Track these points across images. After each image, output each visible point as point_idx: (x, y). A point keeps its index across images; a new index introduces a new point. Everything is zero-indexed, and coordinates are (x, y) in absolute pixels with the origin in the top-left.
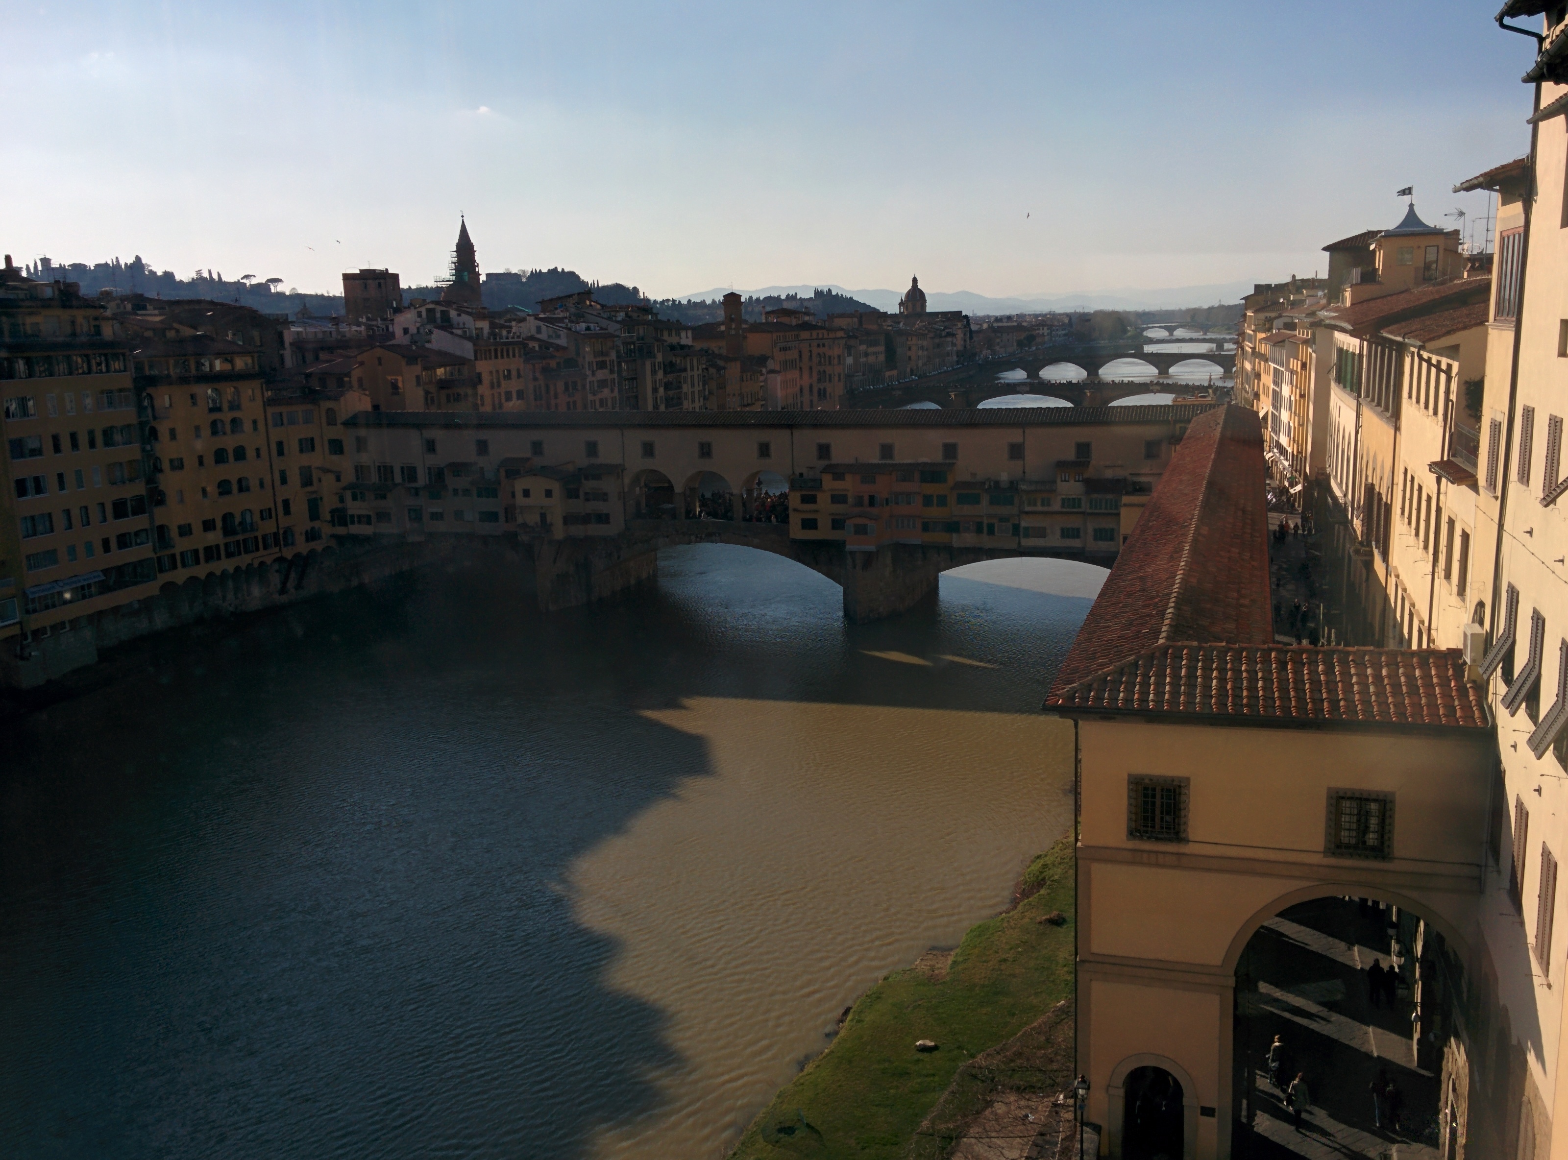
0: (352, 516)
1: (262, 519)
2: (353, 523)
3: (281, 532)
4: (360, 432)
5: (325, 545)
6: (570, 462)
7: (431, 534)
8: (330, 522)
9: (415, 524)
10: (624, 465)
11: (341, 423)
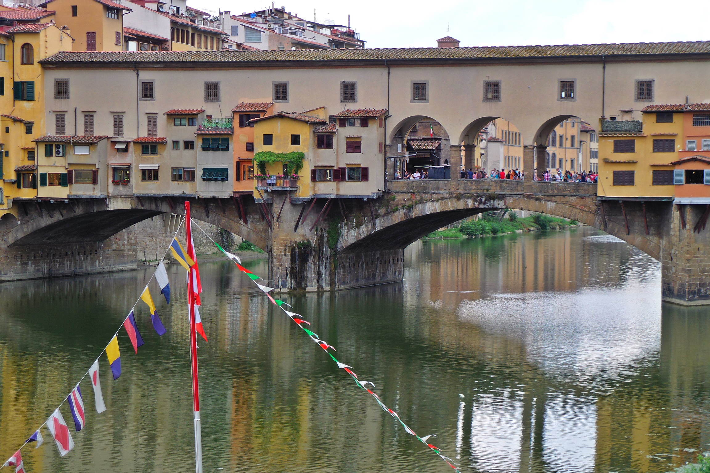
0: (43, 176)
2: (43, 184)
4: (61, 75)
5: (6, 212)
6: (321, 108)
7: (140, 199)
8: (13, 183)
9: (121, 189)
10: (388, 111)
11: (39, 62)
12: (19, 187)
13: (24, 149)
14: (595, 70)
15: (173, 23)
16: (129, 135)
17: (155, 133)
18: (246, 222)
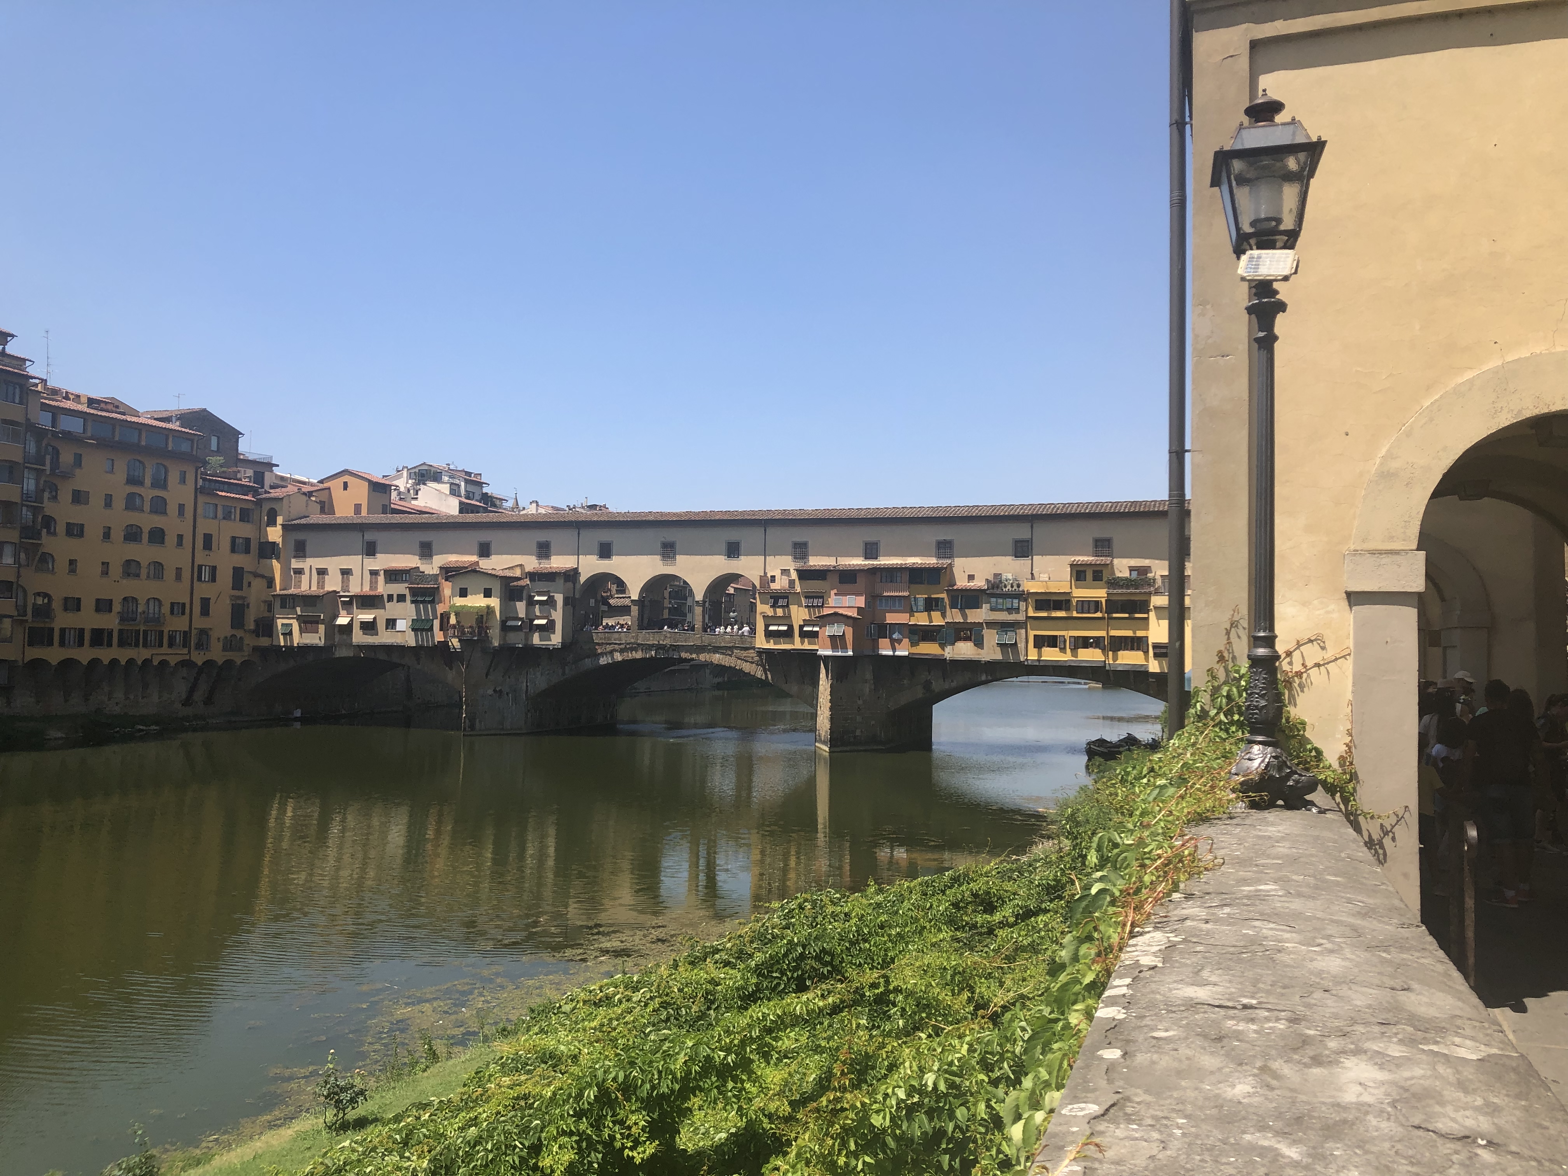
1: (172, 613)
3: (194, 632)
4: (300, 536)
5: (246, 658)
6: (517, 566)
7: (360, 647)
8: (253, 632)
9: (345, 637)
10: (576, 569)
11: (282, 525)
12: (258, 636)
13: (265, 602)
14: (758, 532)
15: (461, 503)
16: (355, 588)
17: (376, 588)
18: (451, 669)
